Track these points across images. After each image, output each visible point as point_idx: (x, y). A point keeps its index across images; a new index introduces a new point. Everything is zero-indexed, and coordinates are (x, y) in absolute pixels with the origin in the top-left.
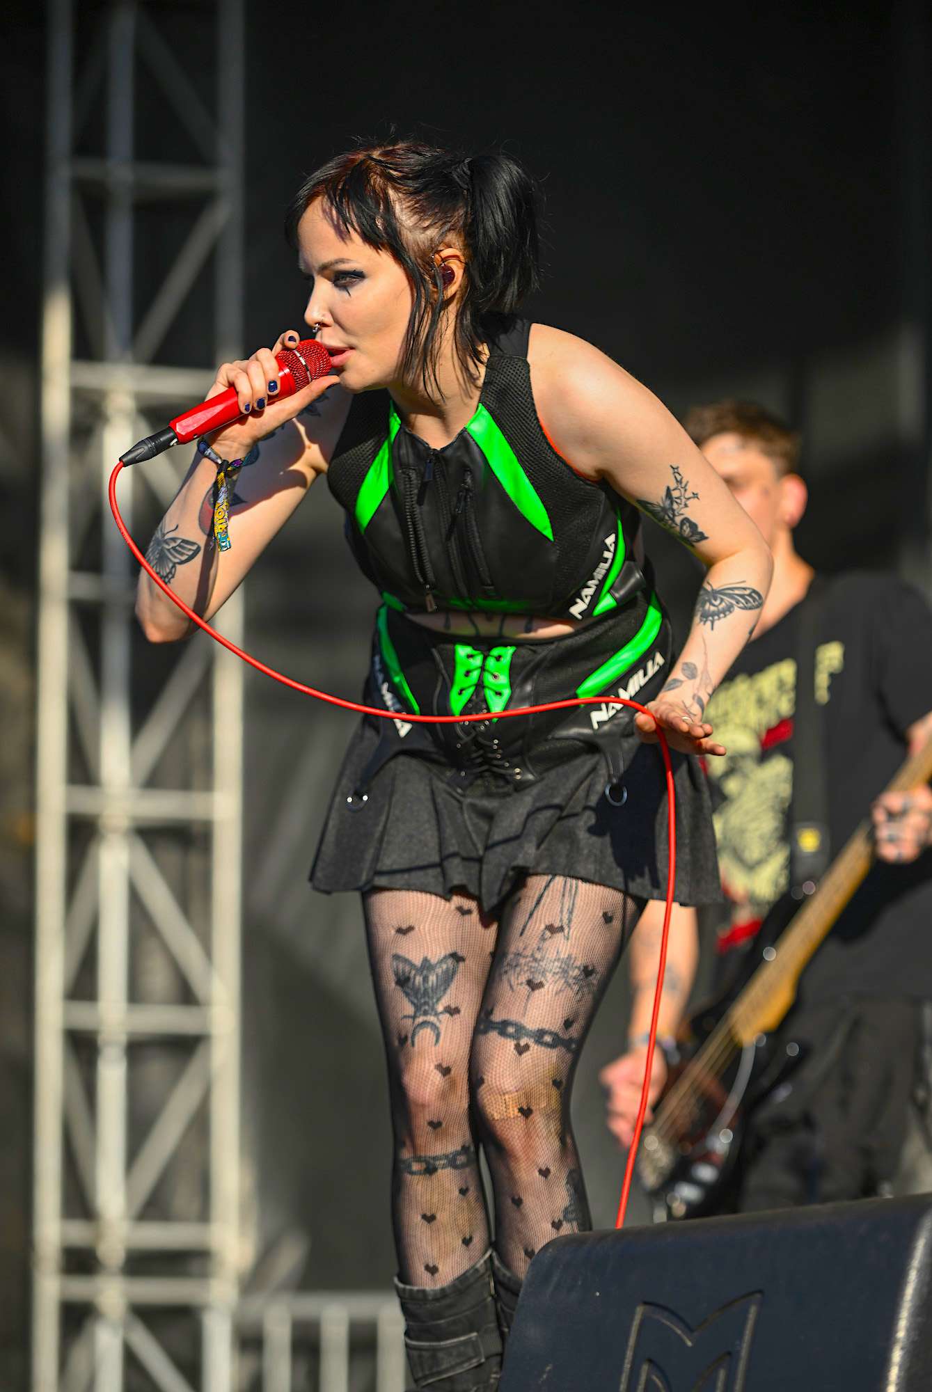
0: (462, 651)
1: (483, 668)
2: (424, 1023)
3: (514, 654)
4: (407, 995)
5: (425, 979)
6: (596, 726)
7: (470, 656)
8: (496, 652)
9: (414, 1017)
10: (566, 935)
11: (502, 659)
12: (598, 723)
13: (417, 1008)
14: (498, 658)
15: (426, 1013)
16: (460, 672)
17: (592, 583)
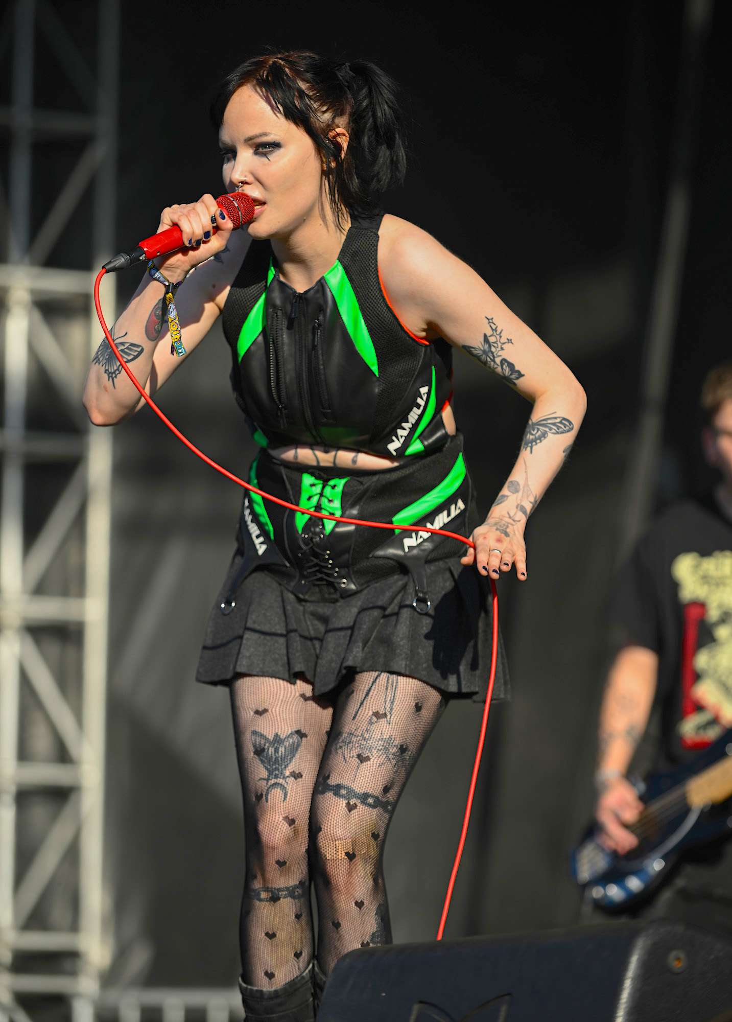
0: (307, 479)
1: (321, 495)
2: (276, 784)
3: (345, 485)
4: (262, 762)
5: (276, 750)
6: (407, 550)
7: (312, 485)
8: (332, 483)
9: (268, 780)
10: (388, 720)
11: (336, 488)
12: (408, 547)
13: (270, 773)
14: (334, 487)
15: (276, 777)
16: (304, 496)
17: (407, 426)
